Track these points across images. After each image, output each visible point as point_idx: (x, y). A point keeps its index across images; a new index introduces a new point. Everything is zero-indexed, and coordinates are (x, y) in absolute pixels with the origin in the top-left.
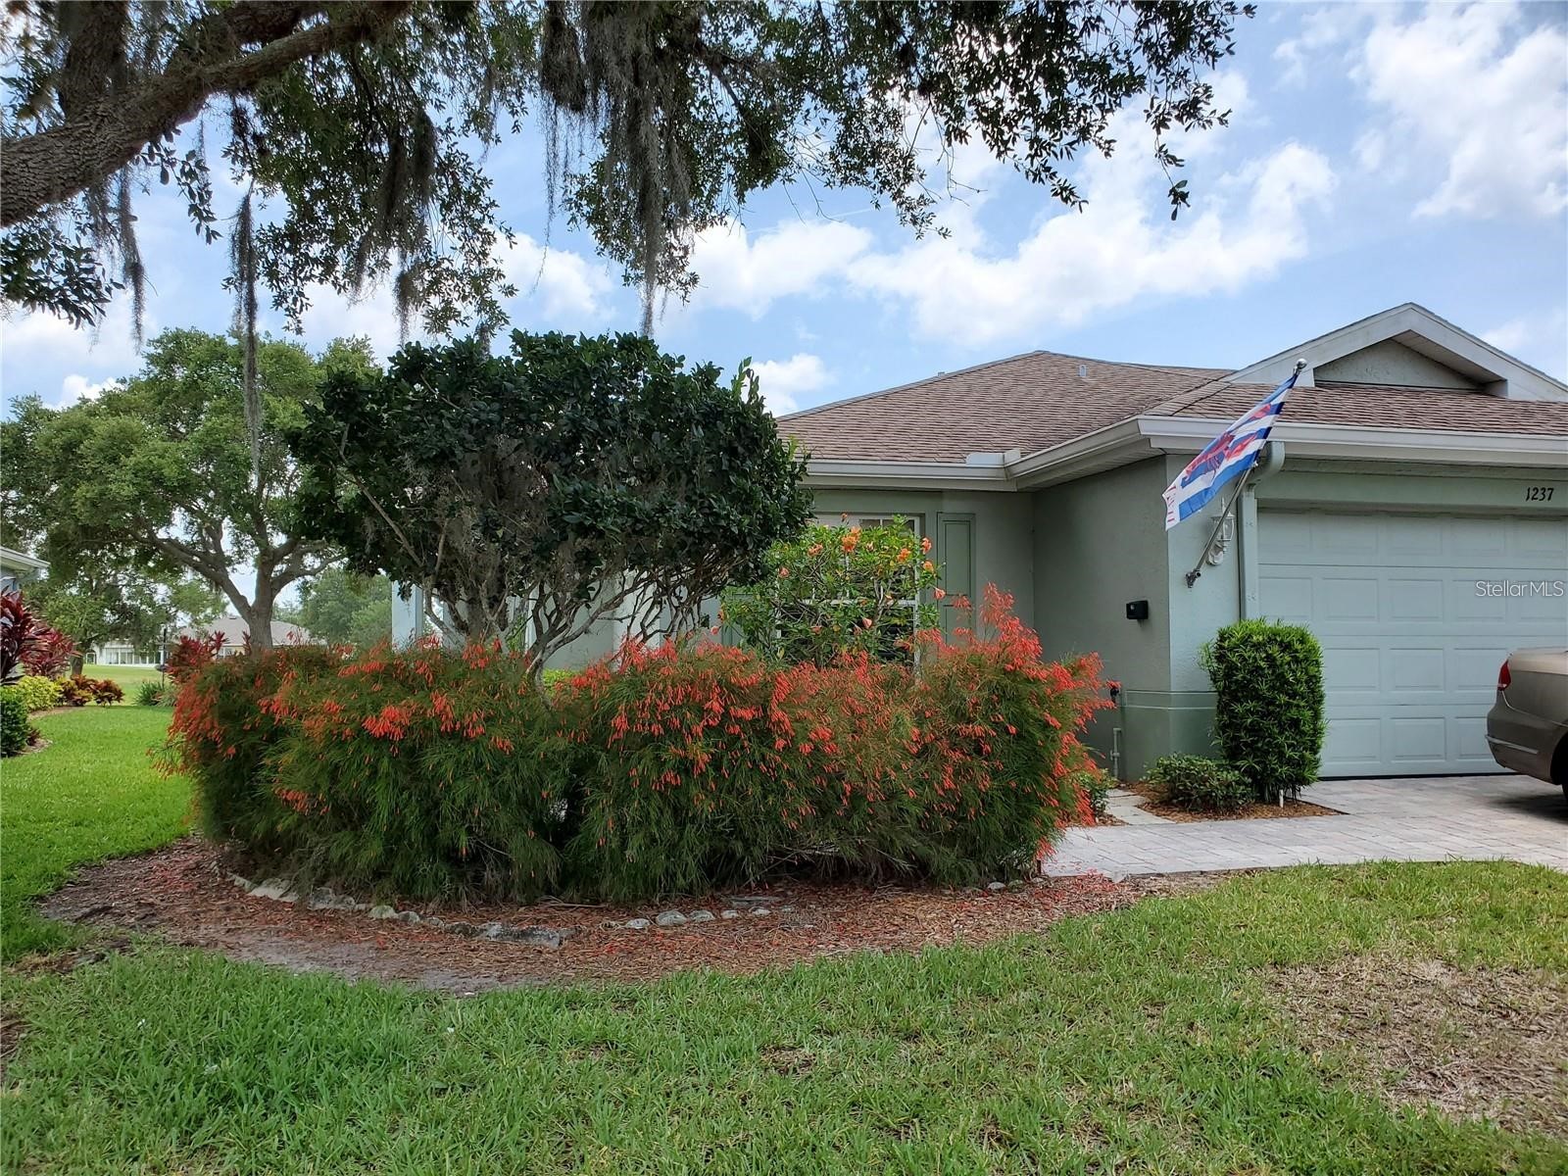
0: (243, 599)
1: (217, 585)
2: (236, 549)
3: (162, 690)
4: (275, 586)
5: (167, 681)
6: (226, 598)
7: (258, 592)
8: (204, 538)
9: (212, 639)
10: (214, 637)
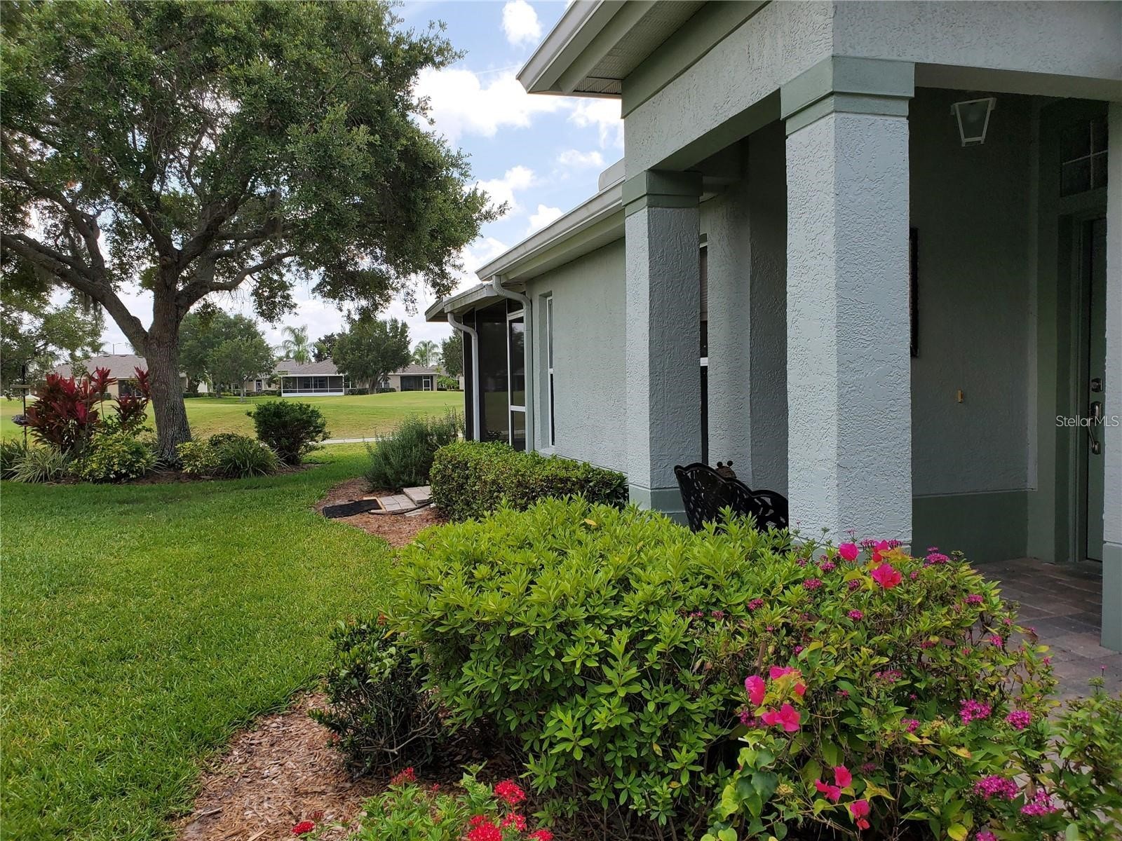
0: (135, 322)
1: (95, 301)
2: (116, 261)
3: (22, 452)
4: (181, 302)
5: (31, 439)
6: (108, 319)
7: (157, 310)
8: (72, 240)
9: (91, 378)
10: (96, 376)
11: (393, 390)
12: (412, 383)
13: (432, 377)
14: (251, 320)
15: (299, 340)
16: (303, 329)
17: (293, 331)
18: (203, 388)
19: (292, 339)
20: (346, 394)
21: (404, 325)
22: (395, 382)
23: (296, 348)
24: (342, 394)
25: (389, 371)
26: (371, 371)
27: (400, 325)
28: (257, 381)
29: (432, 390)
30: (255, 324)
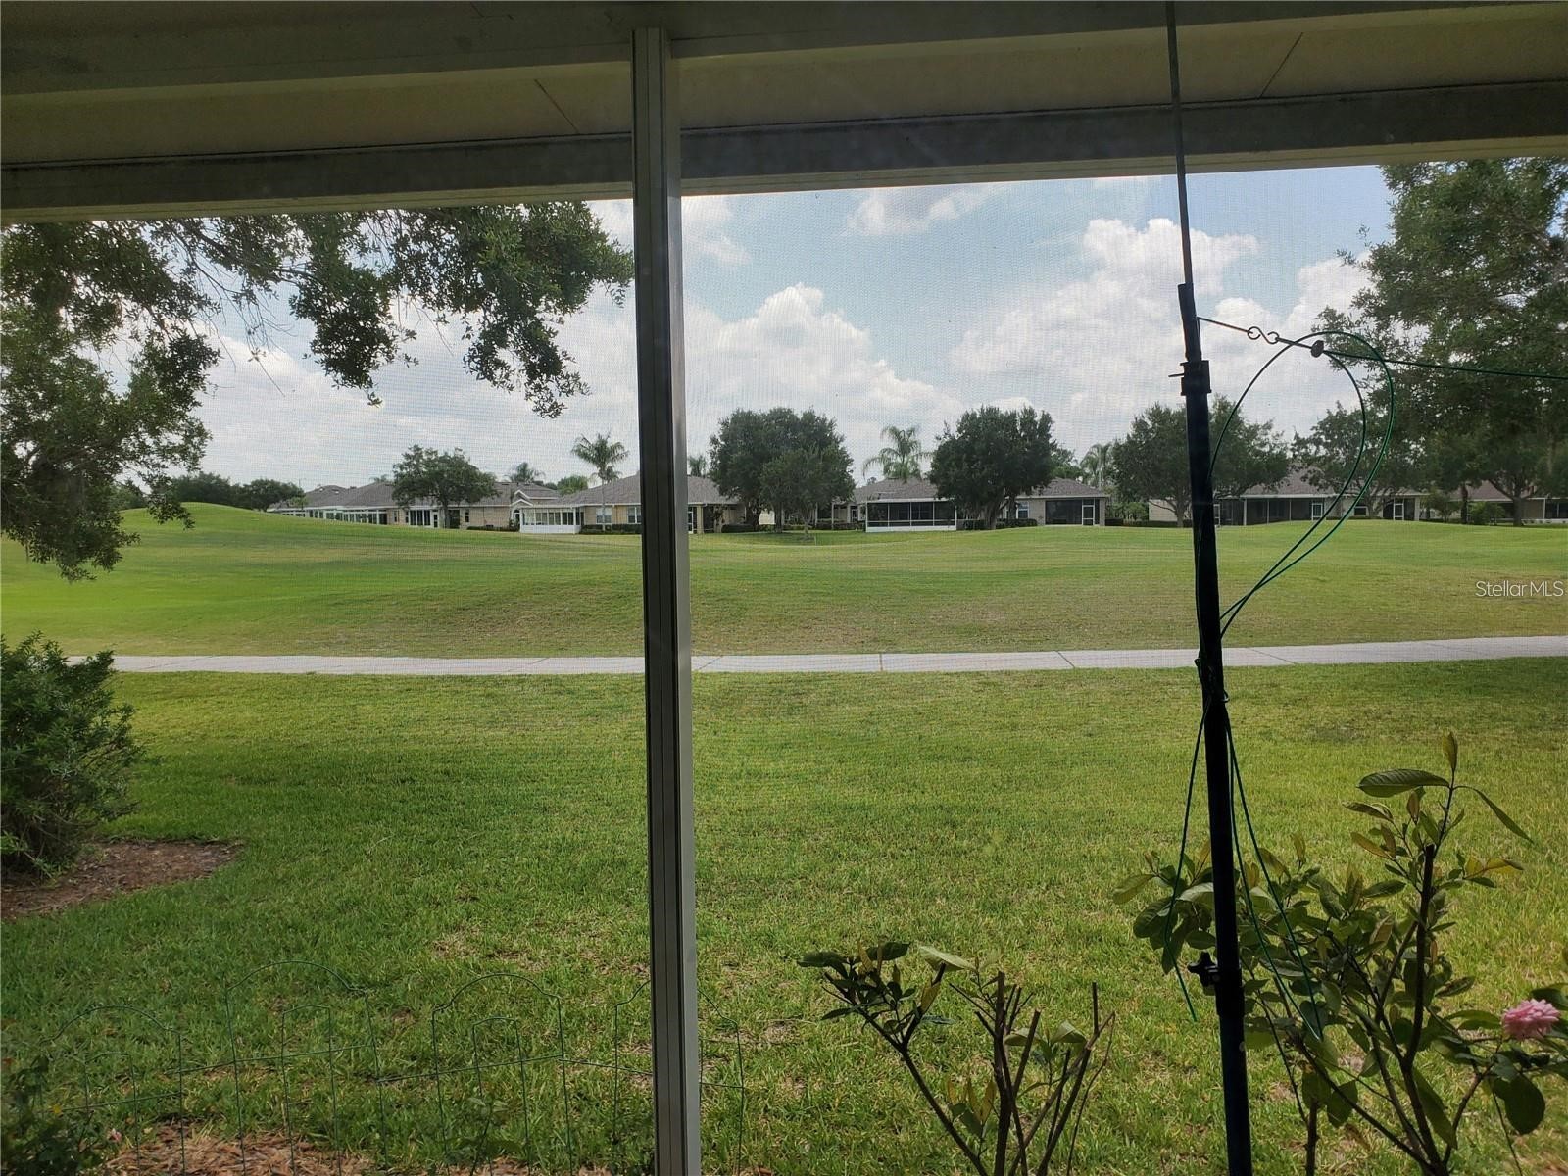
11: (1033, 523)
12: (1064, 512)
13: (1097, 500)
14: (825, 420)
15: (905, 447)
16: (912, 432)
17: (895, 432)
18: (767, 518)
19: (894, 446)
20: (959, 529)
21: (1046, 419)
22: (1037, 511)
23: (899, 460)
24: (953, 528)
25: (1018, 493)
26: (985, 495)
27: (1038, 419)
28: (852, 507)
29: (1097, 522)
30: (831, 425)
